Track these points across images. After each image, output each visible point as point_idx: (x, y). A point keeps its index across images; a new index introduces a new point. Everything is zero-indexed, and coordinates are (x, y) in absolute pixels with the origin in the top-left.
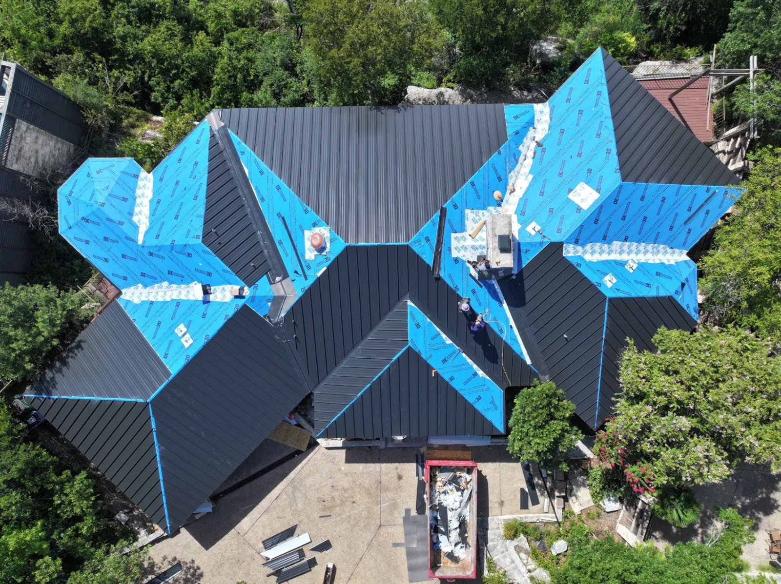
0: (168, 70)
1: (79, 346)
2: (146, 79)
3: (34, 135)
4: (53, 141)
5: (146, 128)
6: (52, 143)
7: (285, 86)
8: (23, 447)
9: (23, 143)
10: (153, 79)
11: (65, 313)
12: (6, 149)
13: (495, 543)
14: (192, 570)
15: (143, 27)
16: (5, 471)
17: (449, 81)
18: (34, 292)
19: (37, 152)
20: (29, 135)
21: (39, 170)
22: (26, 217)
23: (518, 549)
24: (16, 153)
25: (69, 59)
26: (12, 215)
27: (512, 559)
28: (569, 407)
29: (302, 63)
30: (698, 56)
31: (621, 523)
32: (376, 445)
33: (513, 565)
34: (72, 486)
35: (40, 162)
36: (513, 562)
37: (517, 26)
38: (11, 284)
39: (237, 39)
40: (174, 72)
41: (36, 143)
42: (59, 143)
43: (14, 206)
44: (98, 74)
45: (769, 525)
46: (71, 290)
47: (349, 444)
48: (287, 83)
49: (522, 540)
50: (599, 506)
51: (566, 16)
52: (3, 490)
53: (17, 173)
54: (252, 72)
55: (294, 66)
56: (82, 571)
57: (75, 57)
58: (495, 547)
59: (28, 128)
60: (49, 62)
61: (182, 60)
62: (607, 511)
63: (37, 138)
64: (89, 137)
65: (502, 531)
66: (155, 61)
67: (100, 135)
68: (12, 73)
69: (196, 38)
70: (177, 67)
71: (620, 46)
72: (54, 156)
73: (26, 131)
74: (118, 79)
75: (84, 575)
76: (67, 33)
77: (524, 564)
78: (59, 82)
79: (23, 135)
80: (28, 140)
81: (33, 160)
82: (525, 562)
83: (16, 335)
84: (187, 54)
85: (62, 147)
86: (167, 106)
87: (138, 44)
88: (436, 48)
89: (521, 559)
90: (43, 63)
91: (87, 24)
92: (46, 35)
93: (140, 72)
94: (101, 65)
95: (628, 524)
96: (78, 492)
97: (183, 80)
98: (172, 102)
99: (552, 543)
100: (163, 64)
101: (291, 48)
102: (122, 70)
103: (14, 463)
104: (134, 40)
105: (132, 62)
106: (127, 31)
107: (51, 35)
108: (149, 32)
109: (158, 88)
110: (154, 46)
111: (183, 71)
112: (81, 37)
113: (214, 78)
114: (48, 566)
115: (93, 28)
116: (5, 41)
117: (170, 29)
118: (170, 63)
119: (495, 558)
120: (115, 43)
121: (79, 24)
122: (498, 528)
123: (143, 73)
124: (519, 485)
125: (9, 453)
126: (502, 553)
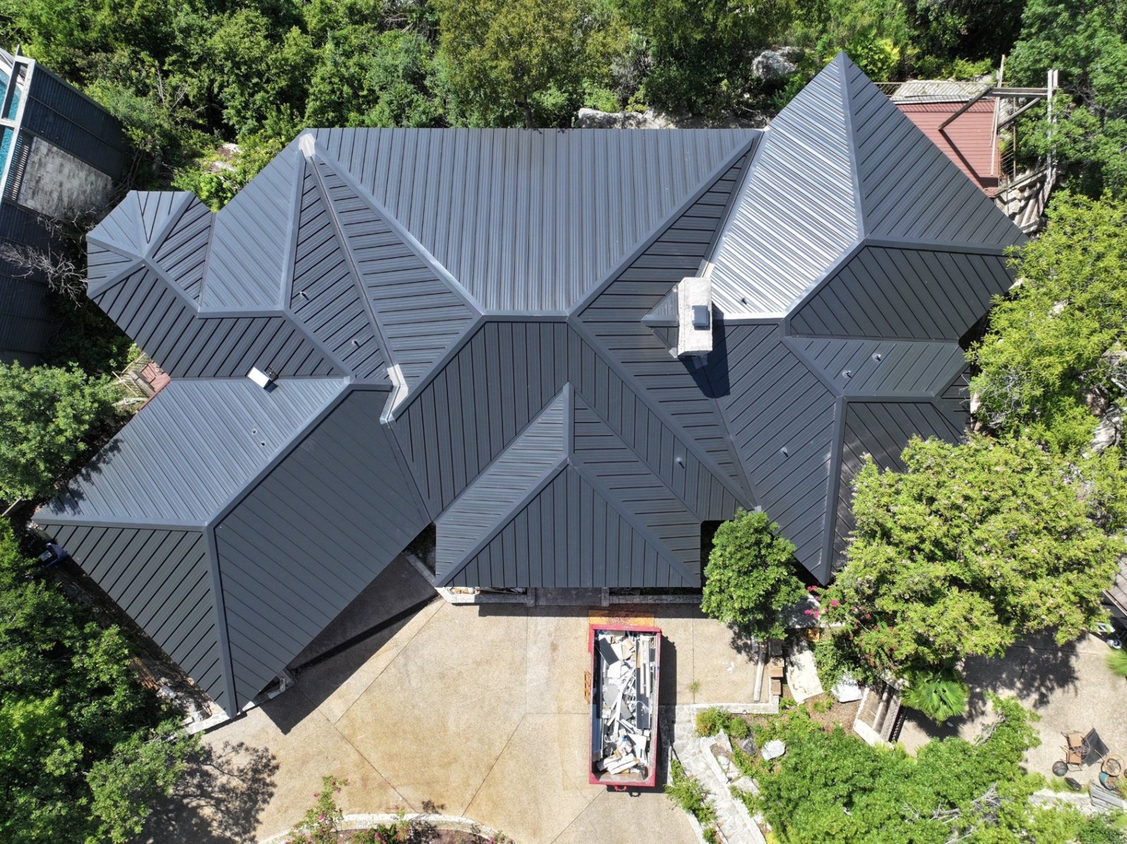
0: (248, 77)
1: (115, 448)
2: (216, 90)
3: (58, 160)
4: (84, 172)
5: (214, 158)
6: (83, 174)
7: (410, 104)
8: (31, 586)
9: (42, 172)
10: (226, 89)
11: (96, 405)
12: (19, 178)
13: (685, 741)
14: (264, 761)
15: (214, 18)
16: (7, 618)
17: (637, 102)
18: (53, 376)
19: (61, 185)
20: (51, 160)
21: (63, 211)
22: (43, 273)
23: (716, 750)
24: (33, 184)
25: (108, 60)
26: (25, 270)
27: (706, 764)
28: (786, 547)
29: (433, 74)
30: (983, 75)
31: (861, 718)
32: (522, 601)
33: (708, 772)
34: (98, 645)
35: (66, 200)
36: (708, 767)
37: (730, 24)
38: (21, 365)
39: (346, 38)
40: (255, 80)
41: (60, 172)
42: (93, 175)
43: (27, 257)
44: (148, 81)
45: (1067, 726)
46: (104, 376)
47: (485, 599)
48: (412, 101)
49: (721, 738)
50: (829, 694)
51: (800, 12)
52: (5, 644)
53: (31, 213)
54: (366, 84)
55: (423, 77)
56: (109, 761)
57: (116, 57)
58: (684, 747)
59: (49, 150)
60: (80, 63)
61: (267, 64)
62: (841, 700)
63: (62, 165)
64: (135, 168)
65: (694, 725)
66: (229, 64)
67: (150, 166)
68: (29, 73)
69: (288, 35)
70: (260, 74)
71: (876, 57)
72: (84, 192)
73: (47, 154)
74: (175, 88)
75: (113, 766)
76: (107, 23)
77: (723, 770)
78: (94, 91)
79: (43, 160)
80: (50, 167)
81: (55, 195)
82: (725, 767)
83: (28, 432)
84: (274, 56)
85: (96, 181)
86: (245, 129)
87: (205, 41)
88: (615, 51)
89: (719, 763)
90: (72, 64)
91: (134, 12)
92: (78, 26)
93: (207, 80)
94: (153, 70)
95: (868, 718)
96: (106, 652)
97: (268, 92)
98: (252, 123)
99: (763, 743)
100: (240, 69)
101: (419, 51)
102: (181, 76)
103: (19, 607)
104: (200, 35)
105: (196, 66)
106: (191, 21)
107: (84, 25)
108: (222, 25)
109: (232, 103)
110: (228, 44)
111: (268, 81)
112: (127, 29)
113: (311, 91)
114: (63, 751)
115: (143, 17)
116: (19, 32)
117: (251, 22)
118: (250, 67)
119: (684, 762)
120: (174, 38)
121: (123, 11)
122: (690, 721)
123: (212, 81)
124: (722, 662)
125: (13, 594)
126: (694, 754)
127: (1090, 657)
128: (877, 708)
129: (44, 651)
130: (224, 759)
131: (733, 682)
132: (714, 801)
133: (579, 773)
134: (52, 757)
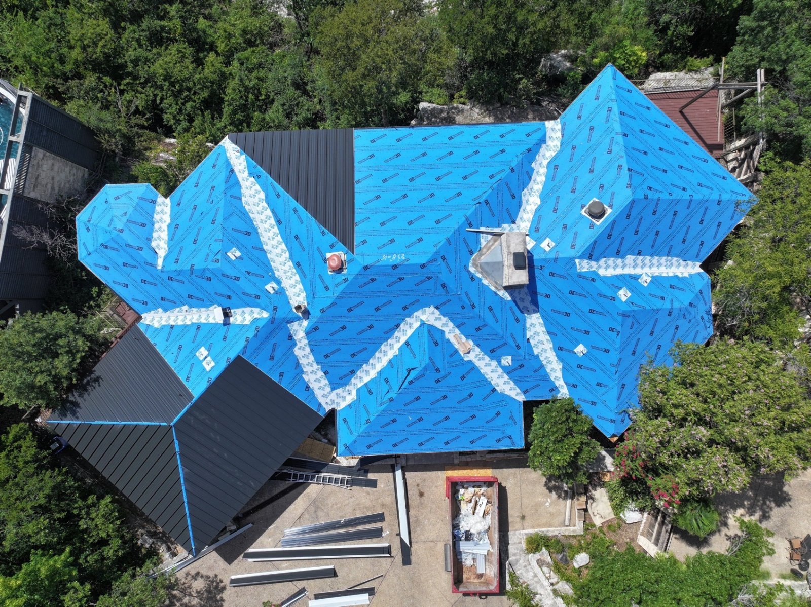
0: (180, 91)
2: (158, 102)
3: (50, 162)
4: (69, 167)
5: (159, 150)
6: (67, 169)
7: (297, 105)
8: (48, 473)
9: (40, 171)
10: (165, 101)
12: (23, 177)
13: (518, 557)
14: (215, 584)
15: (154, 51)
16: (33, 498)
17: (460, 97)
18: (54, 319)
19: (53, 179)
20: (45, 162)
21: (56, 197)
22: (44, 244)
23: (541, 563)
24: (34, 180)
25: (81, 85)
26: (31, 243)
27: (534, 573)
28: (587, 421)
29: (313, 82)
30: (708, 67)
31: (642, 534)
33: (536, 579)
34: (98, 511)
35: (57, 189)
36: (535, 576)
37: (527, 43)
38: (32, 312)
39: (247, 59)
40: (186, 93)
41: (52, 169)
42: (74, 169)
43: (32, 234)
44: (110, 99)
45: (789, 534)
46: (89, 315)
48: (299, 102)
49: (544, 555)
50: (619, 518)
51: (576, 31)
52: (32, 516)
53: (34, 201)
54: (263, 92)
55: (306, 84)
56: (110, 595)
57: (87, 82)
58: (517, 561)
59: (44, 155)
60: (61, 88)
61: (194, 82)
62: (628, 522)
63: (53, 165)
64: (103, 162)
65: (524, 545)
66: (167, 84)
67: (114, 159)
68: (28, 102)
69: (207, 59)
70: (189, 89)
71: (631, 59)
72: (69, 182)
73: (43, 158)
74: (130, 102)
75: (113, 599)
76: (79, 58)
77: (547, 578)
78: (71, 108)
79: (40, 163)
80: (45, 167)
81: (49, 186)
82: (548, 575)
84: (198, 76)
85: (77, 172)
86: (179, 129)
87: (149, 67)
88: (447, 67)
89: (543, 572)
90: (56, 89)
91: (99, 49)
92: (58, 60)
93: (151, 95)
94: (112, 89)
95: (649, 535)
96: (103, 516)
97: (195, 101)
98: (185, 124)
99: (574, 556)
100: (175, 87)
101: (302, 66)
102: (133, 93)
103: (40, 489)
104: (145, 64)
105: (143, 85)
106: (138, 54)
107: (62, 60)
108: (161, 56)
109: (170, 111)
110: (165, 70)
111: (195, 93)
112: (93, 61)
113: (226, 98)
114: (76, 591)
115: (105, 53)
116: (16, 68)
117: (181, 52)
118: (182, 85)
119: (518, 573)
120: (127, 67)
121: (90, 50)
122: (520, 543)
123: (155, 96)
124: (540, 499)
125: (35, 479)
126: (525, 567)
127: (804, 483)
128: (654, 527)
129: (59, 519)
130: (186, 585)
131: (550, 513)
132: (541, 600)
133: (444, 584)
134: (68, 595)
